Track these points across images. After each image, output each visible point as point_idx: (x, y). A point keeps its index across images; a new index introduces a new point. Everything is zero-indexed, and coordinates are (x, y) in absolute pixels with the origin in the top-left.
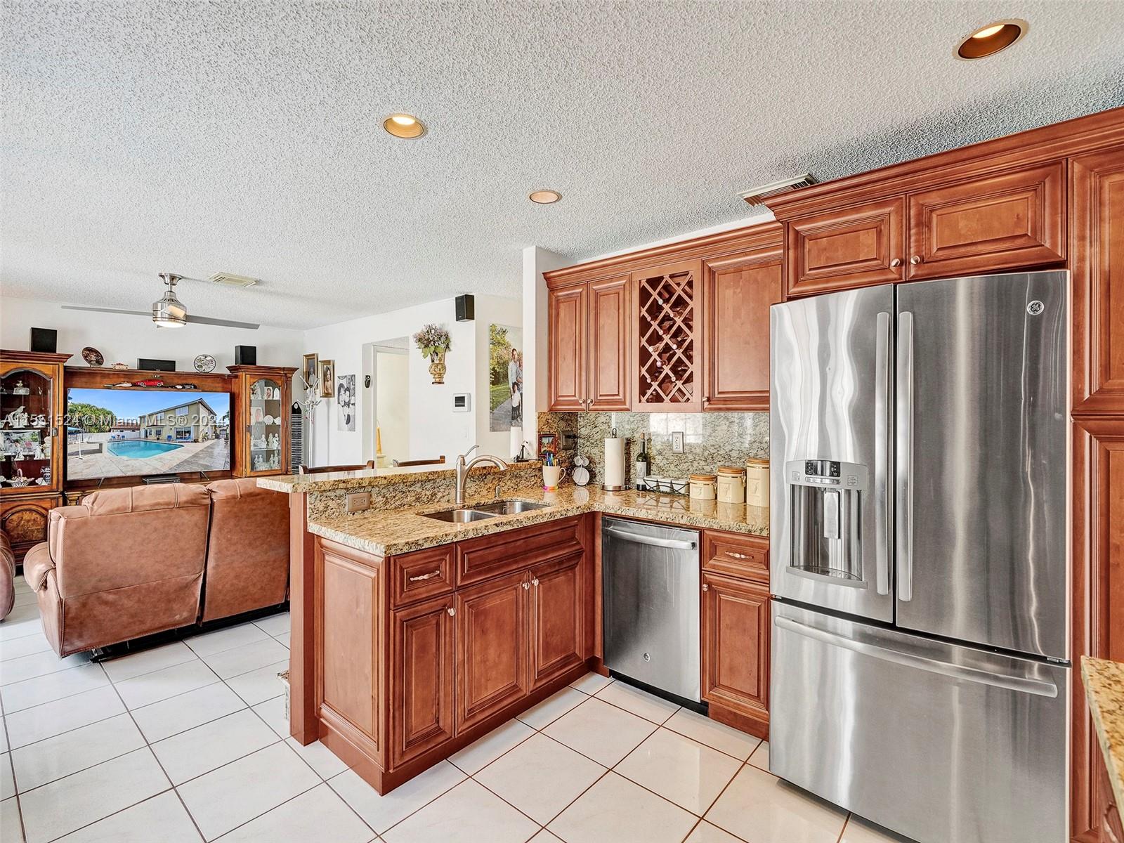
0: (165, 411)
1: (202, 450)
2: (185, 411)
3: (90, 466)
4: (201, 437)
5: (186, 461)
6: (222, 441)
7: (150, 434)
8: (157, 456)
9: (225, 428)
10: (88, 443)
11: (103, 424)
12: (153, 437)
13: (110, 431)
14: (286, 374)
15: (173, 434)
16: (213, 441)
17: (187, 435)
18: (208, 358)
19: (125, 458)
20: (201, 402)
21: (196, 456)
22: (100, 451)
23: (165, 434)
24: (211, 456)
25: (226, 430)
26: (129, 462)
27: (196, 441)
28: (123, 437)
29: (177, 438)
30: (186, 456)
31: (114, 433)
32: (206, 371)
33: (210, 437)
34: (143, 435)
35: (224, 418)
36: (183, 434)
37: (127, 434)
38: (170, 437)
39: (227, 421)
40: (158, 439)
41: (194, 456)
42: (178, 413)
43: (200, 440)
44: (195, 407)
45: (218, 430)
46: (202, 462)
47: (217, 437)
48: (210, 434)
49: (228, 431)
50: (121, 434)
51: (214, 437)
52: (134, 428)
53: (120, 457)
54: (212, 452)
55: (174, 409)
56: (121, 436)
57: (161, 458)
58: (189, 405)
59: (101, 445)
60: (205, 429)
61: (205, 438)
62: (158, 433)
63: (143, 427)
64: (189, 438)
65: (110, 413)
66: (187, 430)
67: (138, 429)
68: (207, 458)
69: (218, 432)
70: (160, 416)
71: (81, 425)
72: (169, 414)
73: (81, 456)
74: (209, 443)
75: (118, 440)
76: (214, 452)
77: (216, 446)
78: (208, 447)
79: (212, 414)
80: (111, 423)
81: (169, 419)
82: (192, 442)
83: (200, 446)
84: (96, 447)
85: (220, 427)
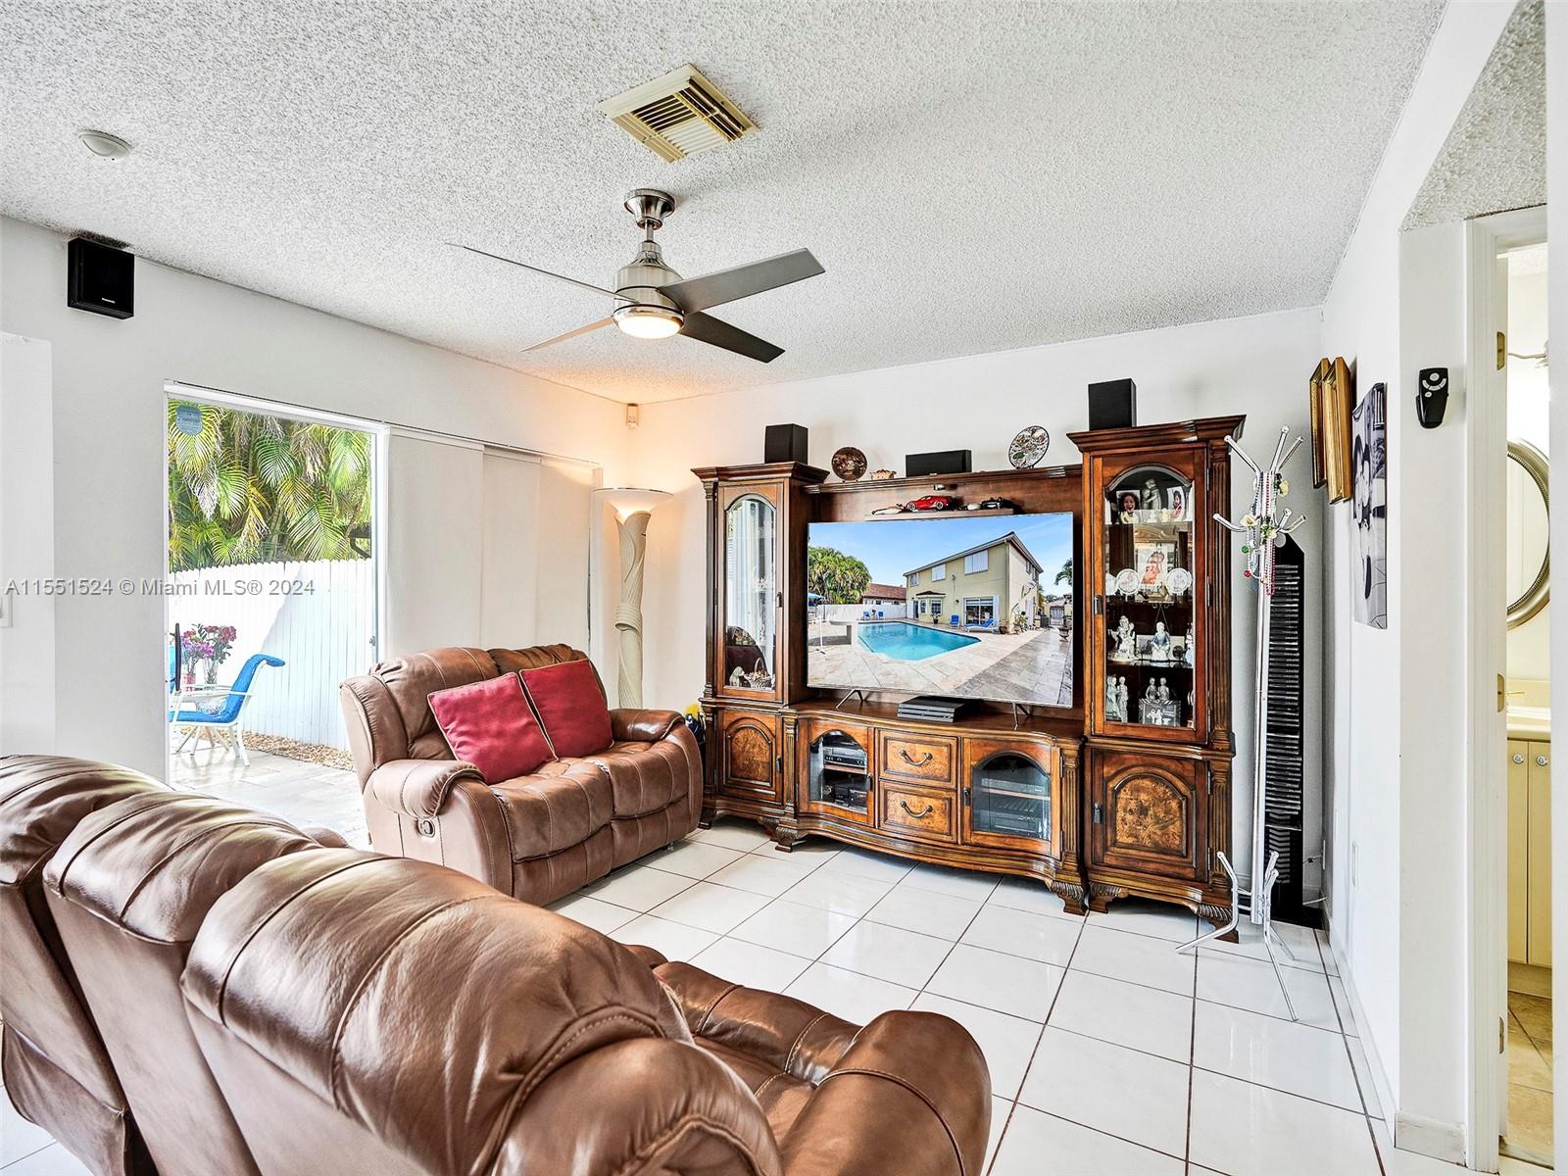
0: (947, 562)
1: (1015, 653)
2: (980, 562)
3: (836, 668)
4: (1012, 621)
5: (985, 675)
6: (1055, 634)
7: (923, 611)
8: (935, 659)
9: (1060, 603)
10: (832, 623)
11: (853, 587)
12: (926, 617)
13: (861, 602)
14: (1206, 441)
15: (961, 612)
16: (1036, 633)
17: (987, 615)
18: (1037, 435)
19: (883, 657)
20: (1012, 541)
21: (1002, 664)
22: (846, 640)
23: (946, 615)
24: (1032, 667)
25: (1062, 608)
26: (889, 667)
27: (1003, 631)
28: (881, 614)
29: (969, 622)
30: (986, 663)
31: (869, 606)
32: (1029, 463)
33: (1030, 622)
34: (911, 614)
35: (1059, 577)
36: (979, 613)
37: (887, 607)
38: (955, 618)
39: (1066, 588)
40: (936, 622)
41: (999, 666)
42: (969, 565)
43: (1011, 628)
44: (998, 553)
45: (1047, 606)
46: (1014, 679)
47: (1045, 623)
48: (1030, 615)
49: (1069, 609)
50: (878, 608)
51: (1038, 623)
52: (898, 597)
53: (876, 654)
54: (1034, 659)
55: (961, 557)
56: (877, 613)
57: (941, 664)
58: (989, 548)
59: (849, 628)
60: (1019, 602)
61: (1021, 626)
62: (936, 608)
63: (911, 594)
64: (990, 622)
65: (860, 566)
66: (986, 604)
67: (904, 600)
68: (1025, 673)
69: (1047, 612)
70: (940, 573)
71: (822, 589)
72: (955, 568)
73: (822, 648)
74: (1028, 636)
75: (874, 620)
76: (1039, 660)
77: (1041, 646)
78: (1026, 647)
79: (1035, 569)
80: (862, 585)
81: (954, 578)
82: (995, 632)
83: (1011, 643)
84: (842, 632)
85: (1050, 599)
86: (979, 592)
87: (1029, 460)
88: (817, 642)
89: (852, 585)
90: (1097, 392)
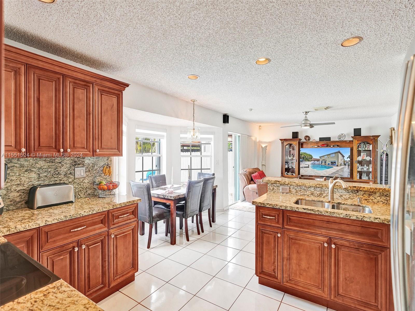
0: (327, 155)
1: (340, 169)
2: (334, 155)
3: (306, 172)
4: (339, 164)
5: (334, 173)
6: (347, 166)
7: (323, 163)
8: (325, 170)
9: (348, 162)
10: (305, 164)
11: (309, 159)
12: (323, 164)
14: (374, 138)
15: (330, 163)
16: (344, 166)
17: (335, 163)
18: (343, 135)
19: (315, 170)
20: (339, 152)
21: (338, 171)
22: (308, 167)
23: (327, 163)
24: (343, 171)
26: (317, 171)
27: (337, 166)
28: (315, 163)
29: (331, 164)
30: (334, 171)
31: (312, 162)
32: (342, 140)
34: (321, 163)
36: (333, 163)
37: (316, 162)
38: (329, 164)
39: (349, 159)
40: (325, 164)
41: (337, 171)
42: (331, 156)
43: (339, 165)
44: (337, 154)
45: (345, 162)
46: (339, 173)
47: (345, 165)
48: (342, 163)
49: (350, 163)
50: (314, 162)
51: (344, 165)
52: (318, 160)
54: (343, 170)
55: (330, 154)
57: (326, 171)
58: (335, 153)
59: (309, 165)
60: (340, 161)
61: (341, 165)
62: (325, 162)
63: (321, 160)
64: (335, 165)
65: (311, 155)
66: (334, 162)
67: (319, 161)
68: (341, 172)
69: (345, 163)
70: (326, 157)
71: (304, 159)
72: (329, 156)
73: (303, 168)
74: (342, 167)
75: (313, 164)
76: (344, 170)
77: (344, 168)
78: (342, 168)
79: (343, 156)
80: (311, 158)
81: (329, 158)
82: (336, 166)
83: (339, 168)
84: (307, 166)
85: (346, 161)
86: (333, 160)
87: (342, 139)
88: (302, 167)
89: (309, 158)
90: (355, 130)
